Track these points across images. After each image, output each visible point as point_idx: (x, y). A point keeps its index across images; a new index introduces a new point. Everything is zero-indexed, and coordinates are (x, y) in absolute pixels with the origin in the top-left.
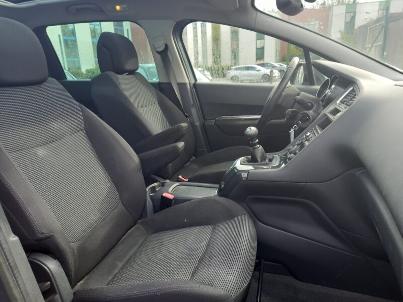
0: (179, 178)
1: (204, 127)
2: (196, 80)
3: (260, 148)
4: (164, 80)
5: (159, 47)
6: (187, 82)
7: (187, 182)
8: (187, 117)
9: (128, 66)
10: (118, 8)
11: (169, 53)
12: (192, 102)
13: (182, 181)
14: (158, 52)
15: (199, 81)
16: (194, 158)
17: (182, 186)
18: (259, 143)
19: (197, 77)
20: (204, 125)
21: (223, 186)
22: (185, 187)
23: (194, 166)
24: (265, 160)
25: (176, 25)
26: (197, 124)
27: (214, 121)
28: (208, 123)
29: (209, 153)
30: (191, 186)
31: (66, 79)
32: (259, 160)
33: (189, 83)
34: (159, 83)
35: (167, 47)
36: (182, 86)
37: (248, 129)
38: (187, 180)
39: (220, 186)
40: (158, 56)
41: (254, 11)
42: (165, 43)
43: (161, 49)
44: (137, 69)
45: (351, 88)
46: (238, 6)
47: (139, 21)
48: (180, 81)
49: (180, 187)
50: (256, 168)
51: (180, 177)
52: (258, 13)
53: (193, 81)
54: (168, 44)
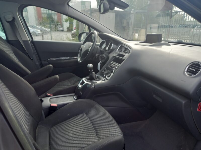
0: (47, 95)
2: (32, 39)
6: (29, 40)
8: (32, 60)
11: (15, 23)
12: (33, 51)
13: (50, 96)
14: (7, 21)
15: (34, 40)
19: (33, 37)
25: (20, 6)
27: (47, 61)
28: (43, 62)
35: (14, 19)
37: (89, 65)
38: (52, 95)
42: (13, 16)
43: (11, 19)
45: (120, 45)
48: (24, 39)
52: (69, 7)
54: (15, 17)
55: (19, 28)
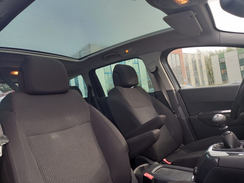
0: (163, 161)
1: (189, 121)
2: (180, 87)
3: (230, 134)
4: (158, 90)
5: (152, 70)
6: (173, 89)
7: (170, 164)
8: (174, 113)
9: (130, 83)
10: (127, 51)
11: (159, 72)
12: (178, 103)
13: (165, 163)
14: (152, 73)
15: (182, 88)
16: (183, 145)
17: (165, 168)
18: (228, 129)
20: (189, 119)
21: (196, 171)
22: (167, 169)
23: (183, 152)
24: (239, 146)
25: (162, 54)
26: (184, 118)
27: (197, 115)
28: (191, 117)
29: (196, 141)
30: (172, 168)
31: (105, 96)
32: (231, 146)
33: (175, 90)
34: (155, 92)
35: (157, 68)
36: (170, 92)
37: (216, 116)
38: (170, 163)
39: (194, 170)
40: (152, 75)
41: (218, 32)
42: (156, 66)
43: (154, 70)
44: (137, 84)
46: (202, 30)
47: (139, 57)
48: (168, 89)
49: (163, 168)
50: (230, 154)
51: (165, 160)
52: (221, 33)
53: (178, 89)
55: (162, 77)
